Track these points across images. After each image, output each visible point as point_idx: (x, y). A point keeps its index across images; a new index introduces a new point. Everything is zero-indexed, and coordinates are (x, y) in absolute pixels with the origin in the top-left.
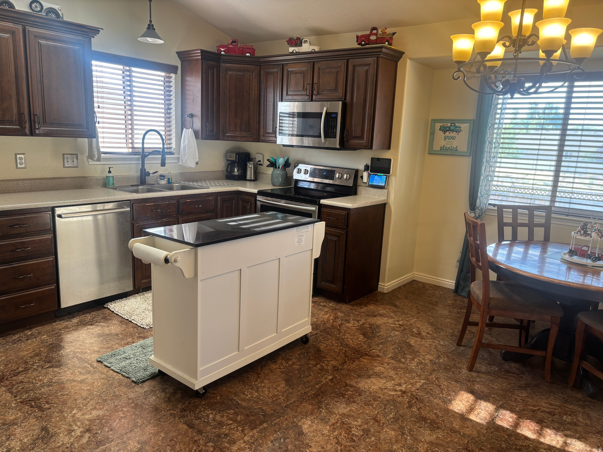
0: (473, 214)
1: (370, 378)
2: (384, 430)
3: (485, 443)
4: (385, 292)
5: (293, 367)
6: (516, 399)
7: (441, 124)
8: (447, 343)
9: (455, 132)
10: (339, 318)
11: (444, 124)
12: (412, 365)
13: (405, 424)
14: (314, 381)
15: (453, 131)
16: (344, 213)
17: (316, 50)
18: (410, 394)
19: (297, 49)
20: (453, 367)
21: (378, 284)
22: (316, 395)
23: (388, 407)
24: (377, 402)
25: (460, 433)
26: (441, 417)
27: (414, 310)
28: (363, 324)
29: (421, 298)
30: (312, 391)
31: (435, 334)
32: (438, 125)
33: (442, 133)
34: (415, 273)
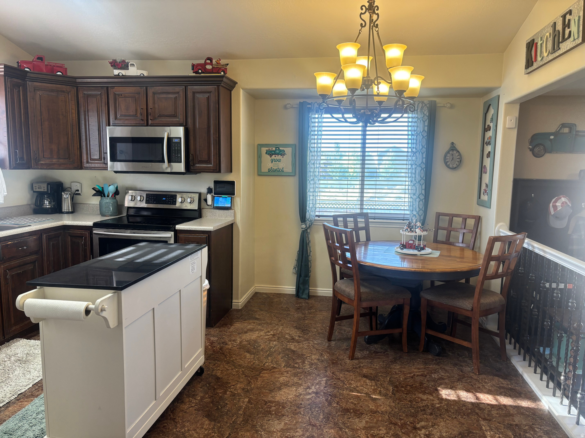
0: (304, 225)
1: (281, 389)
2: (325, 431)
3: (400, 414)
4: (240, 308)
5: (205, 402)
6: (395, 372)
7: (267, 149)
8: (319, 341)
9: (280, 156)
10: (215, 342)
11: (269, 148)
12: (306, 367)
13: (336, 420)
14: (234, 409)
15: (278, 154)
16: (205, 236)
17: (145, 75)
18: (322, 393)
19: (123, 72)
20: (338, 360)
21: (232, 302)
22: (246, 421)
23: (313, 410)
24: (302, 409)
25: (379, 412)
26: (357, 404)
27: (275, 319)
28: (241, 342)
29: (273, 307)
30: (240, 418)
31: (306, 336)
32: (264, 150)
33: (268, 157)
34: (256, 285)
